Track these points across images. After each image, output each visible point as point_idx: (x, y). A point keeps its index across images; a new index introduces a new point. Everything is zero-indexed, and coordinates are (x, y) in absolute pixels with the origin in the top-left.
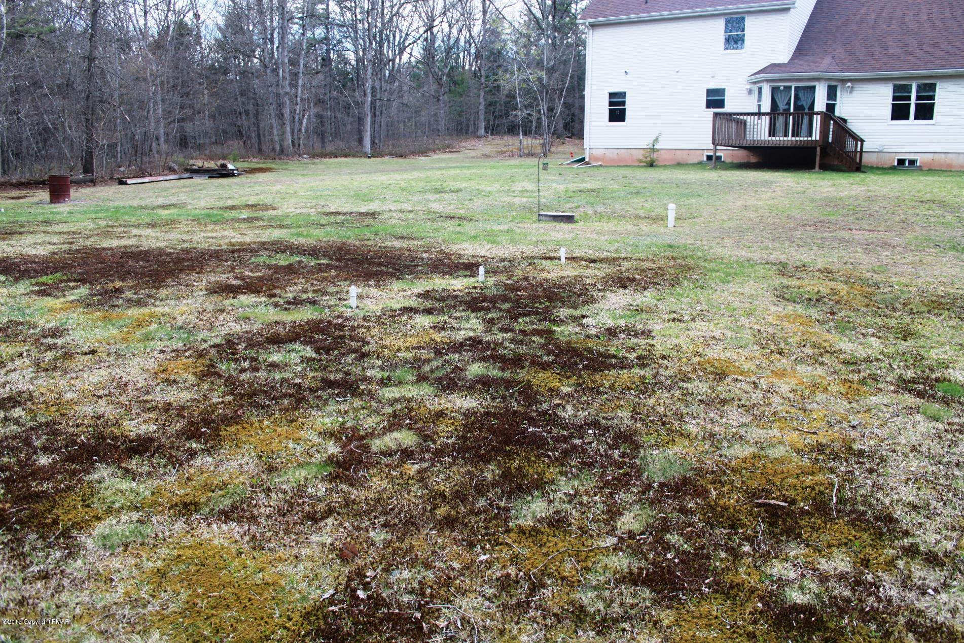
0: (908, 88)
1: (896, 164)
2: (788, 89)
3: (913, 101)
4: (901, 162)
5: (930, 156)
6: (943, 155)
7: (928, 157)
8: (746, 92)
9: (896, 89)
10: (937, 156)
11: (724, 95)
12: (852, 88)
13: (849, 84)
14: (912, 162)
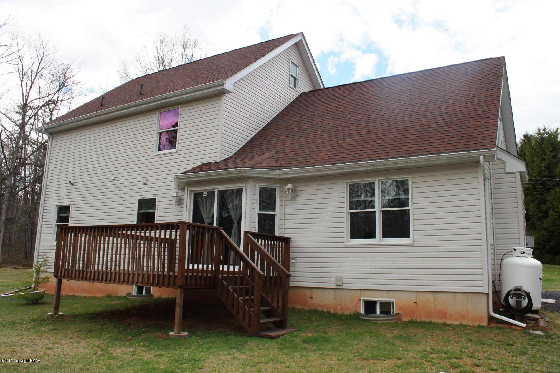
0: (370, 189)
1: (362, 311)
2: (211, 194)
3: (378, 209)
4: (370, 306)
5: (412, 297)
6: (430, 296)
7: (409, 299)
8: (173, 202)
9: (354, 191)
10: (421, 298)
11: (154, 208)
12: (294, 191)
13: (289, 186)
14: (386, 307)
